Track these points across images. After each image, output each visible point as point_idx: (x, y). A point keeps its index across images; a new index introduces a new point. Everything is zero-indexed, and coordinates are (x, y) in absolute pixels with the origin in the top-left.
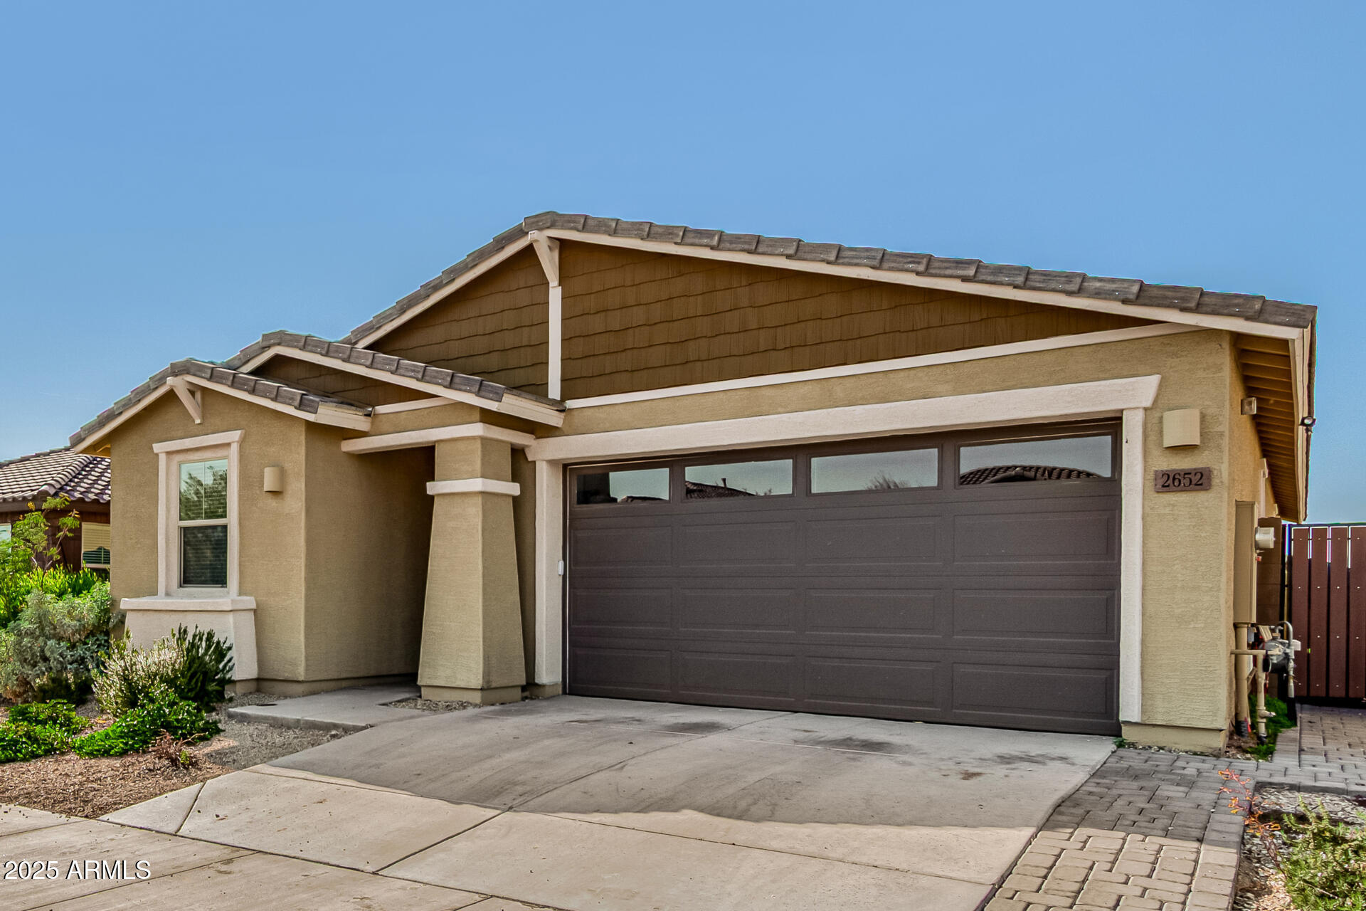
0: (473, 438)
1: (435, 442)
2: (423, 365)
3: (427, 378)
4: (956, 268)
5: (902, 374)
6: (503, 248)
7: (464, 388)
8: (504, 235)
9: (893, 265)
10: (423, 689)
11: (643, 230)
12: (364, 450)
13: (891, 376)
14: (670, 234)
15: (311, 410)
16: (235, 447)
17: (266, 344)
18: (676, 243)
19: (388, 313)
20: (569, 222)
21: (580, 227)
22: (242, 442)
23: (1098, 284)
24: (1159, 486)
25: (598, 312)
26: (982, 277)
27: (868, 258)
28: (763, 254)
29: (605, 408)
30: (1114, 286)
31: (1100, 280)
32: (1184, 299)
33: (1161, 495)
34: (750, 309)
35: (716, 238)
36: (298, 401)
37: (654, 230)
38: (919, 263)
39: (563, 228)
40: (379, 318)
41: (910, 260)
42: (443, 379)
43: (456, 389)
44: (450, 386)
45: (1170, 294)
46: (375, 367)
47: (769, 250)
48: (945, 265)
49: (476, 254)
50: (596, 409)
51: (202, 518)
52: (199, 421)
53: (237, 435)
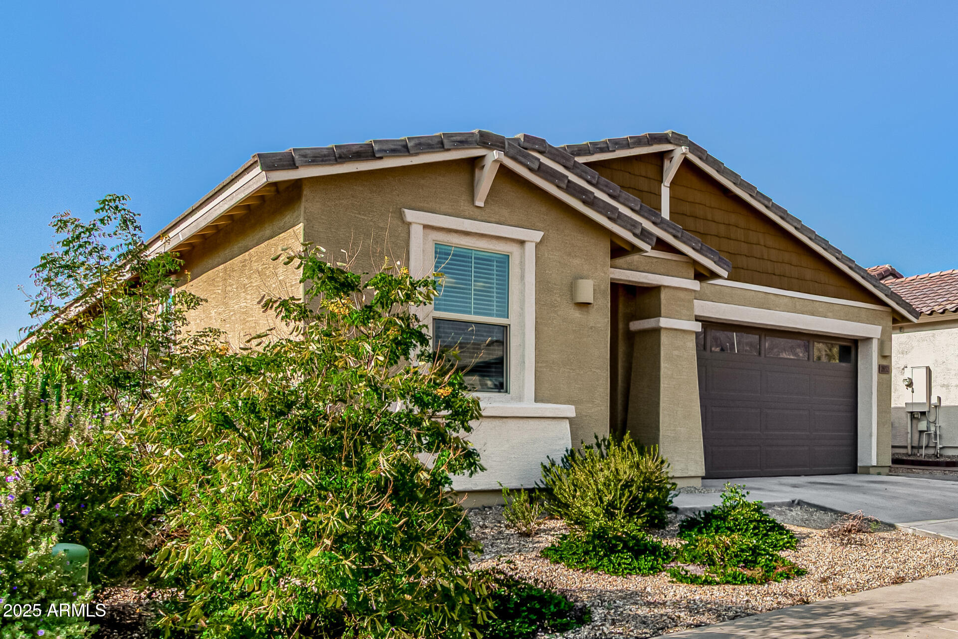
1: (661, 286)
6: (652, 145)
7: (709, 255)
15: (649, 241)
16: (530, 248)
20: (697, 150)
21: (704, 158)
22: (538, 245)
33: (880, 373)
36: (640, 230)
39: (693, 152)
44: (700, 251)
49: (635, 139)
51: (470, 313)
52: (482, 205)
53: (538, 235)
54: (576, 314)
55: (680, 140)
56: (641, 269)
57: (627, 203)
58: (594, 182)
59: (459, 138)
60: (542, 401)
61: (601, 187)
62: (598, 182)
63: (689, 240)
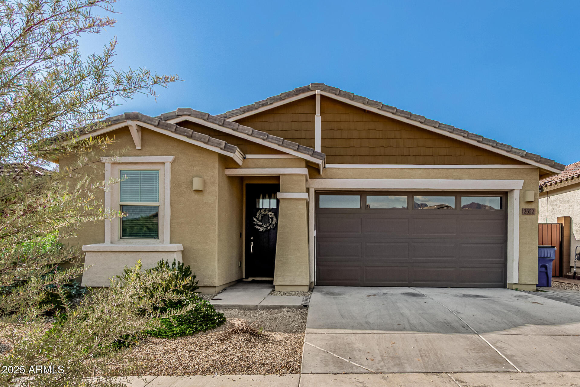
0: (302, 175)
1: (280, 175)
2: (283, 139)
3: (285, 145)
4: (477, 137)
5: (452, 170)
6: (299, 94)
7: (304, 152)
8: (300, 89)
9: (457, 132)
10: (276, 287)
11: (365, 101)
12: (233, 174)
13: (449, 170)
14: (377, 105)
15: (231, 151)
16: (168, 166)
17: (180, 113)
18: (378, 109)
19: (236, 112)
20: (332, 90)
21: (338, 93)
22: (172, 163)
23: (515, 150)
24: (523, 213)
25: (338, 130)
26: (483, 142)
27: (449, 129)
28: (412, 120)
29: (341, 169)
30: (519, 151)
31: (516, 149)
32: (536, 158)
33: (524, 216)
34: (400, 139)
35: (395, 110)
36: (224, 146)
37: (369, 102)
38: (465, 133)
39: (329, 92)
40: (230, 113)
41: (462, 132)
42: (293, 146)
43: (300, 152)
44: (298, 150)
45: (533, 156)
46: (254, 135)
47: (415, 119)
48: (473, 136)
49: (285, 94)
50: (337, 169)
51: (138, 201)
52: (140, 148)
53: (171, 158)
54: (196, 196)
55: (317, 86)
56: (266, 167)
57: (243, 131)
58: (221, 124)
59: (114, 119)
60: (175, 243)
61: (226, 126)
62: (223, 124)
63: (289, 145)
